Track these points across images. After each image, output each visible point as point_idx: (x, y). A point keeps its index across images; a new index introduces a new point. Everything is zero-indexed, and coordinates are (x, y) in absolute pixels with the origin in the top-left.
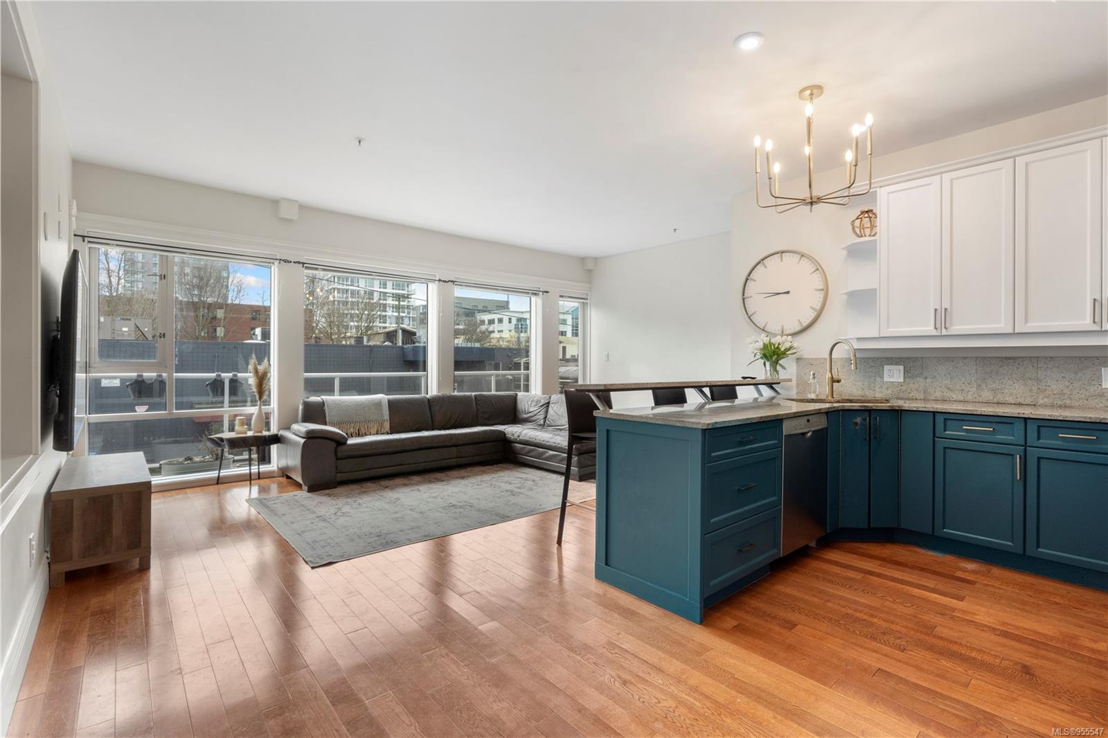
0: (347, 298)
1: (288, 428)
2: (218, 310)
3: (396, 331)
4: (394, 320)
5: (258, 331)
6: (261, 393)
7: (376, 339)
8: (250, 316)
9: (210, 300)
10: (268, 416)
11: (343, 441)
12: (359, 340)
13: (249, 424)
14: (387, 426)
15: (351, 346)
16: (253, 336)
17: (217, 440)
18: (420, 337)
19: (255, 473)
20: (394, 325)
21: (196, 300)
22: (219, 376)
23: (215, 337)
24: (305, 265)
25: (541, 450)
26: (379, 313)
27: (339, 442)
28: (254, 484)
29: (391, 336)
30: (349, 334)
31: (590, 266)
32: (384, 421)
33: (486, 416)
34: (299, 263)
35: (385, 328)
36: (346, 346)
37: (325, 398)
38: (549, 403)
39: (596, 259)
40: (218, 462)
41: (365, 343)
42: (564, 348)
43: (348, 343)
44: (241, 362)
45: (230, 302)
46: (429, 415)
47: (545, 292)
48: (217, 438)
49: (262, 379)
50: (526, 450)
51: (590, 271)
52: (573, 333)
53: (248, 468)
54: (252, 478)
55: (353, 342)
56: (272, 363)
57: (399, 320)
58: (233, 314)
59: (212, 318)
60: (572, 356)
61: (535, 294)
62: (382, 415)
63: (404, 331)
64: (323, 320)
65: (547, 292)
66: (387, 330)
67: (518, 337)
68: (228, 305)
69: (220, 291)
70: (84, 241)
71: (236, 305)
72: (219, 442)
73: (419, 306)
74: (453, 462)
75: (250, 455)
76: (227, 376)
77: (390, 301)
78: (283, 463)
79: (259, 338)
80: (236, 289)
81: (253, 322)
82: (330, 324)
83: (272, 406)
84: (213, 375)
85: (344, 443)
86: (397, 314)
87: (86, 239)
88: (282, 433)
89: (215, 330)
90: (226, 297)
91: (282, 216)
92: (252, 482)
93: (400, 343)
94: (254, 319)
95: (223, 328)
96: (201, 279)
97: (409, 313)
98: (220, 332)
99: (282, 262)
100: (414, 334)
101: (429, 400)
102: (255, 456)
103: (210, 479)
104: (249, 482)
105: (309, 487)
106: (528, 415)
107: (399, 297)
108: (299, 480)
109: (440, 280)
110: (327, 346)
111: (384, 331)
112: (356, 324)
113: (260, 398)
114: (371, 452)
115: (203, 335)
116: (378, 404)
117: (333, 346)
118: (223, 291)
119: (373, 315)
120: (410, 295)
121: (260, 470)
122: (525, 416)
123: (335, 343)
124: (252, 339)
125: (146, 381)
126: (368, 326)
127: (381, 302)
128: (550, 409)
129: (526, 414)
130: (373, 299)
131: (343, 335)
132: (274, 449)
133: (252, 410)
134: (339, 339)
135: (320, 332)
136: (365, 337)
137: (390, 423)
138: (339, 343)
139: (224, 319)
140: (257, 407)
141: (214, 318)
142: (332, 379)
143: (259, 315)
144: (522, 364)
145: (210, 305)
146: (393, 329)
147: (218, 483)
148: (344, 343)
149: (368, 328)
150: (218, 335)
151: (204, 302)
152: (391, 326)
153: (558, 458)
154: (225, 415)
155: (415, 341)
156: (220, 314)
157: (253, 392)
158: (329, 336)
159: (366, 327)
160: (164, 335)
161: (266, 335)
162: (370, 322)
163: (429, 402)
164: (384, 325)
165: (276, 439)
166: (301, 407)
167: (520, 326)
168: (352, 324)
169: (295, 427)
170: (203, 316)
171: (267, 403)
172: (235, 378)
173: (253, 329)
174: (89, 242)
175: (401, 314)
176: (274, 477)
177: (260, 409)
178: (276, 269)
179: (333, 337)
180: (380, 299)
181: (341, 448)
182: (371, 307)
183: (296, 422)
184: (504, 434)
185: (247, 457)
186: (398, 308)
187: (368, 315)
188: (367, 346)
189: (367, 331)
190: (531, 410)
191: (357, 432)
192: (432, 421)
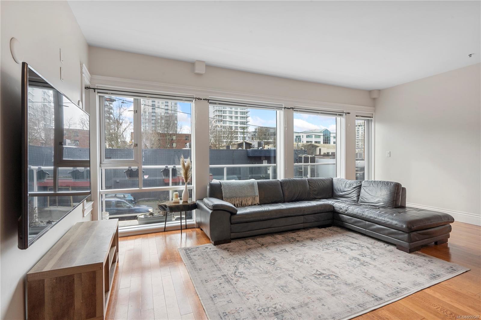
0: (222, 129)
1: (201, 200)
2: (174, 136)
3: (242, 143)
4: (241, 138)
5: (188, 144)
6: (186, 178)
7: (234, 147)
8: (185, 138)
9: (171, 132)
10: (190, 191)
11: (234, 211)
12: (228, 147)
13: (180, 196)
14: (257, 200)
15: (224, 150)
16: (186, 147)
17: (163, 206)
18: (254, 145)
19: (184, 225)
20: (242, 141)
21: (166, 132)
22: (167, 167)
23: (173, 147)
24: (210, 101)
25: (367, 222)
26: (235, 135)
27: (232, 213)
28: (183, 233)
29: (240, 145)
30: (223, 145)
31: (375, 95)
32: (255, 196)
33: (315, 193)
34: (206, 99)
35: (237, 142)
36: (222, 150)
37: (221, 181)
38: (361, 186)
39: (379, 91)
40: (165, 217)
41: (231, 149)
42: (320, 150)
43: (223, 149)
44: (176, 159)
45: (178, 133)
46: (282, 192)
47: (348, 113)
48: (164, 205)
49: (187, 170)
50: (353, 221)
51: (374, 99)
52: (323, 142)
53: (180, 221)
54: (182, 228)
55: (225, 148)
56: (192, 160)
57: (244, 138)
58: (179, 137)
59: (172, 140)
60: (324, 153)
61: (340, 115)
62: (255, 193)
63: (246, 143)
64: (213, 139)
65: (349, 113)
66: (239, 143)
67: (298, 145)
68: (177, 134)
69: (174, 129)
70: (95, 92)
71: (180, 134)
72: (165, 208)
73: (251, 132)
74: (301, 226)
75: (181, 215)
76: (170, 167)
77: (239, 130)
78: (199, 220)
79: (188, 147)
80: (180, 128)
81: (186, 141)
82: (216, 141)
83: (192, 185)
84: (164, 167)
85: (235, 214)
86: (243, 136)
87: (96, 90)
88: (198, 202)
89: (173, 144)
90: (176, 131)
91: (197, 71)
92: (182, 231)
93: (244, 148)
94: (186, 139)
95: (175, 144)
96: (168, 124)
97: (247, 135)
98: (174, 145)
99: (197, 99)
100: (251, 144)
101: (281, 183)
102: (184, 216)
103: (161, 228)
104: (180, 231)
105: (214, 242)
106: (344, 193)
107: (243, 128)
108: (208, 234)
109: (285, 108)
110: (215, 150)
111: (237, 143)
112: (226, 140)
113: (186, 181)
114: (252, 219)
115: (168, 146)
116: (252, 185)
117: (217, 150)
118: (175, 129)
119: (233, 136)
120: (248, 127)
121: (187, 223)
122: (341, 193)
123: (218, 149)
124: (186, 148)
125: (133, 170)
126: (231, 141)
127: (236, 130)
128: (362, 190)
129: (341, 192)
130: (232, 129)
131: (221, 145)
132: (194, 211)
133: (182, 187)
134: (219, 147)
135: (212, 144)
136: (230, 146)
137: (259, 198)
138: (219, 149)
139: (176, 140)
140: (185, 186)
141: (172, 139)
142: (223, 169)
143: (187, 137)
144: (303, 157)
145: (171, 134)
146: (241, 142)
147: (165, 231)
148: (221, 148)
149: (231, 142)
150: (174, 146)
151: (169, 133)
152: (240, 141)
153: (386, 232)
154: (170, 191)
155: (252, 147)
156: (174, 138)
157: (183, 178)
158: (215, 146)
159: (230, 142)
160: (137, 145)
161: (190, 146)
162: (232, 139)
163: (281, 185)
164: (237, 141)
165: (195, 206)
166: (208, 187)
167: (297, 139)
168: (224, 140)
169: (205, 200)
170: (168, 139)
171: (190, 183)
172: (175, 168)
173: (186, 143)
174: (98, 92)
175: (245, 136)
176: (194, 228)
177: (186, 187)
178: (194, 104)
179: (217, 146)
180: (235, 129)
181: (234, 217)
182: (231, 133)
183: (206, 197)
184: (334, 207)
185: (180, 216)
186: (243, 133)
187: (231, 136)
188: (231, 150)
189: (230, 143)
190: (346, 190)
191: (240, 203)
192: (284, 196)
